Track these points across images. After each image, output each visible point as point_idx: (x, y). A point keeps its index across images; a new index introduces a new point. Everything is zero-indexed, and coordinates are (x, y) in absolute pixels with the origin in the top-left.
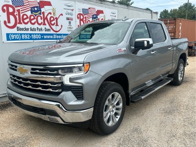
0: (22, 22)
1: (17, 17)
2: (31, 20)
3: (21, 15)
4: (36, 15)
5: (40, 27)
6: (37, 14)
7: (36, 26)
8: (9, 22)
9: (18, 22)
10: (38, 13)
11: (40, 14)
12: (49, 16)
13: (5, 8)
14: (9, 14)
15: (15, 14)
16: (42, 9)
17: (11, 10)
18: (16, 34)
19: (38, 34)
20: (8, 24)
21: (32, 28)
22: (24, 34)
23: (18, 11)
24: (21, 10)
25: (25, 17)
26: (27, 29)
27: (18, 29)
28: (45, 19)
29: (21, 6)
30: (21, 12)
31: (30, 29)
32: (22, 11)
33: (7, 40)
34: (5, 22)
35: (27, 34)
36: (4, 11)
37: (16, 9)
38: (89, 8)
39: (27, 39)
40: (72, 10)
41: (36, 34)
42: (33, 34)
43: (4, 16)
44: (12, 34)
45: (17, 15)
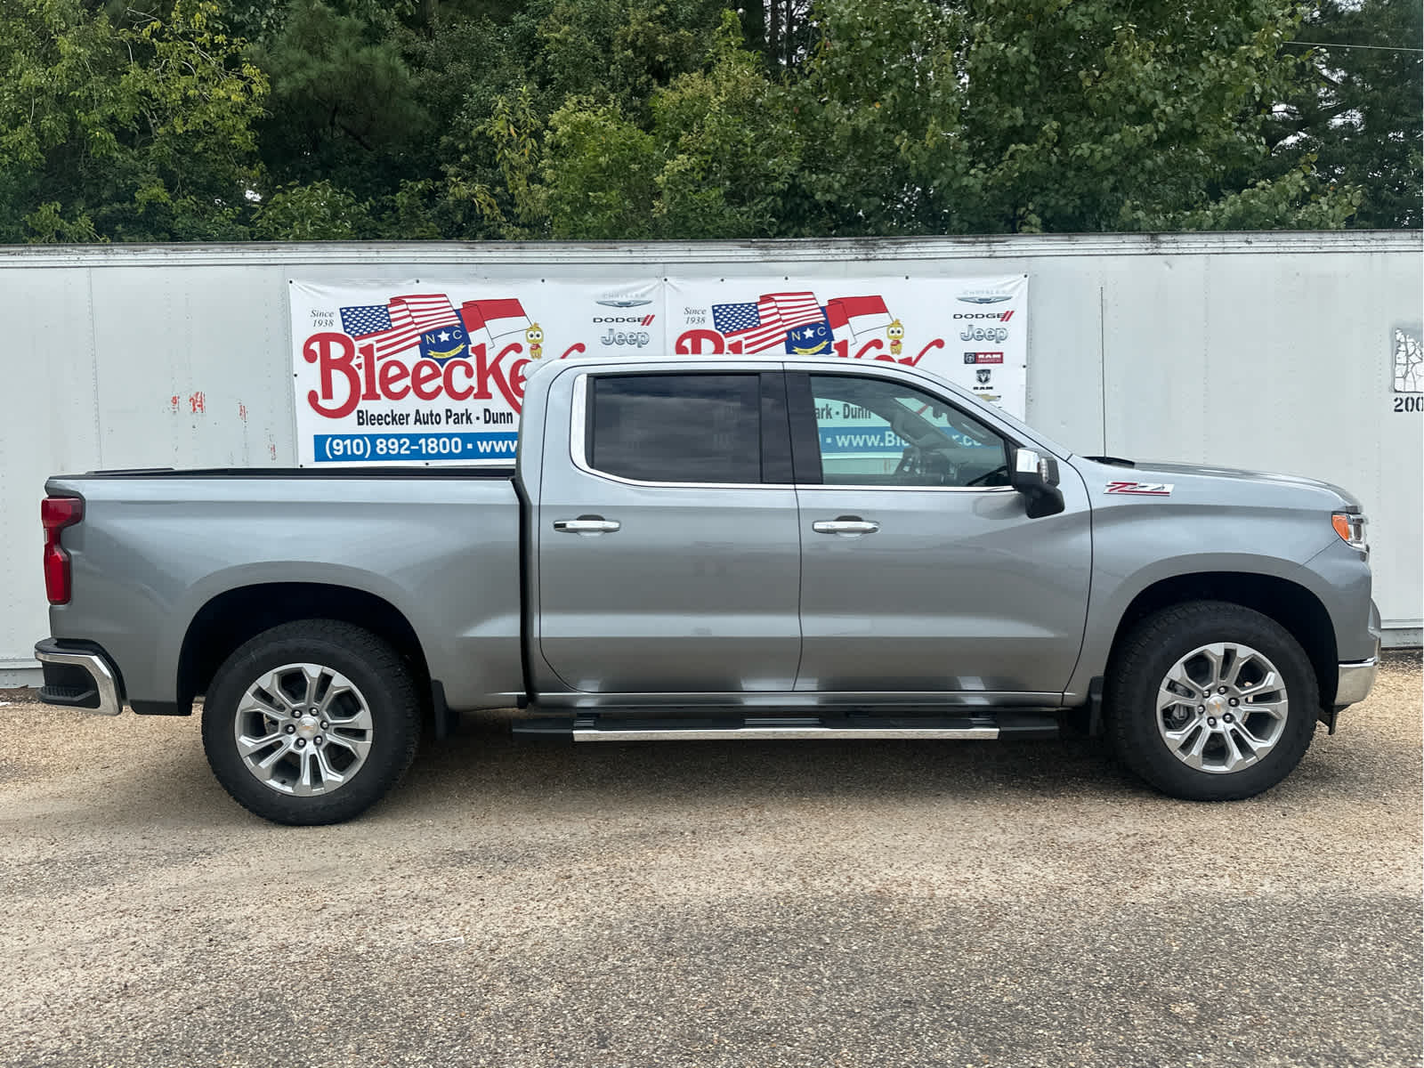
0: (378, 391)
1: (361, 373)
2: (418, 382)
3: (378, 366)
4: (442, 362)
5: (458, 407)
6: (446, 355)
7: (443, 403)
8: (328, 394)
9: (363, 391)
10: (453, 353)
11: (464, 354)
12: (512, 357)
13: (315, 346)
14: (328, 366)
15: (354, 363)
16: (472, 335)
17: (337, 351)
18: (352, 437)
19: (450, 436)
20: (323, 403)
21: (424, 410)
22: (387, 437)
23: (367, 351)
24: (376, 346)
25: (394, 371)
26: (400, 419)
27: (362, 419)
28: (486, 371)
29: (377, 333)
30: (376, 355)
31: (412, 419)
32: (379, 349)
33: (317, 459)
34: (312, 397)
35: (399, 437)
36: (309, 356)
37: (357, 345)
38: (766, 299)
39: (399, 457)
40: (647, 321)
41: (438, 436)
42: (427, 436)
43: (309, 376)
44: (334, 437)
45: (359, 366)
